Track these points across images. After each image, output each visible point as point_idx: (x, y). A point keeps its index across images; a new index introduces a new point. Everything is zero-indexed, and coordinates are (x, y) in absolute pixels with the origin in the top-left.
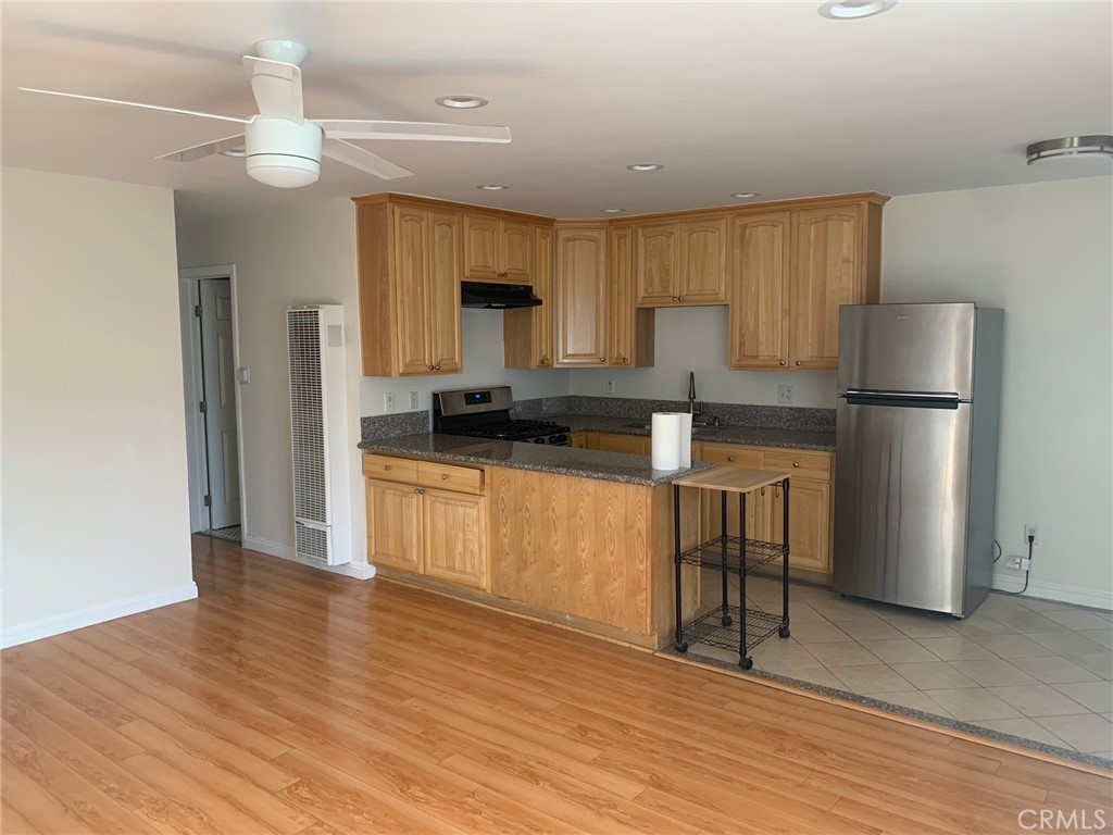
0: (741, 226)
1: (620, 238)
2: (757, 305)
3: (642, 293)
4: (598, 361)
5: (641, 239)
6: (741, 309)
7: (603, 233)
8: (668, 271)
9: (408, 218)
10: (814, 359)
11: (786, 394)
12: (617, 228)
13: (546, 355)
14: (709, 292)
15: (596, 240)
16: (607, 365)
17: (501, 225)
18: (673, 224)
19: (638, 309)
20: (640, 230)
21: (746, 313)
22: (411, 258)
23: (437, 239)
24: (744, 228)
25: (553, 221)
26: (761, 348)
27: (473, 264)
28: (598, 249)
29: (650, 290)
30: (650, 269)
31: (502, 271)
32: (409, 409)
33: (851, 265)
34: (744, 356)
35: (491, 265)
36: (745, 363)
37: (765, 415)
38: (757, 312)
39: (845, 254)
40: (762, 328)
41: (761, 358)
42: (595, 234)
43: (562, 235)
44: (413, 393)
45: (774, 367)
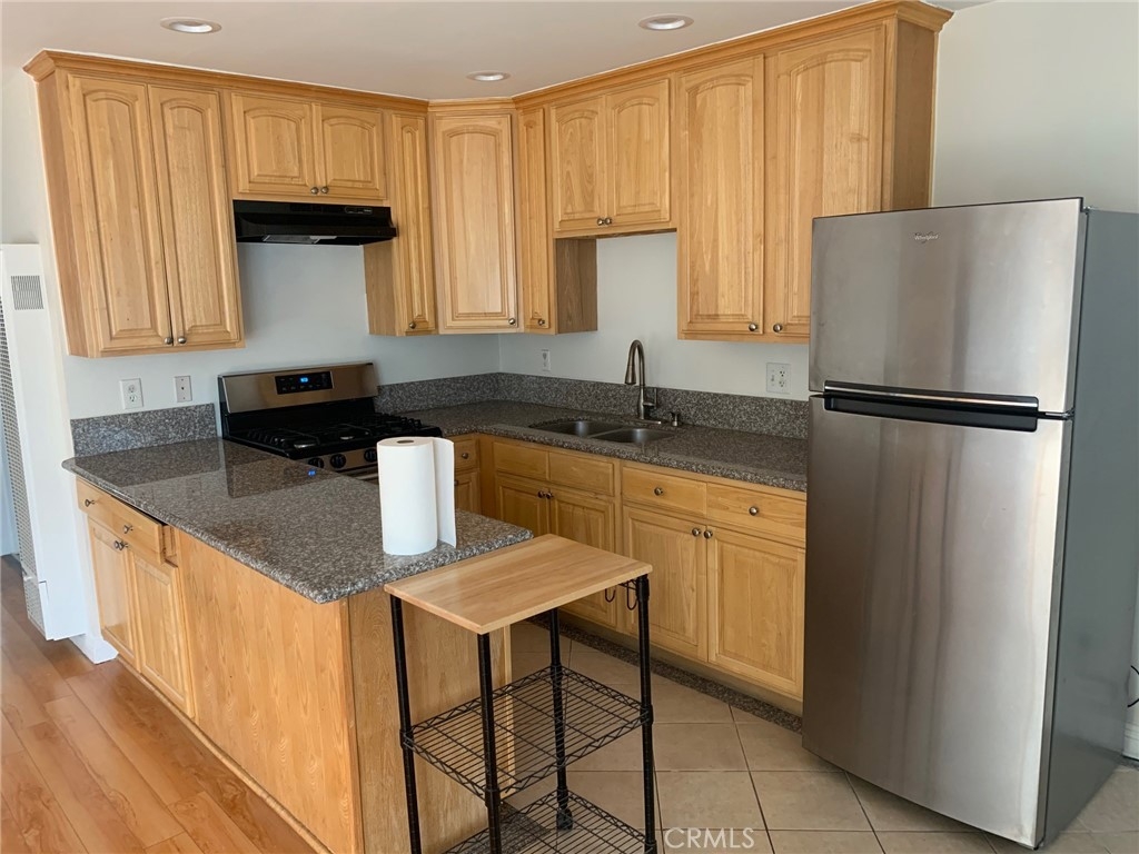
0: (689, 90)
1: (529, 125)
2: (716, 228)
3: (559, 215)
4: (507, 323)
5: (554, 126)
6: (692, 236)
7: (506, 122)
8: (591, 176)
9: (102, 95)
10: (804, 321)
11: (778, 377)
12: (526, 111)
13: (422, 315)
14: (647, 208)
15: (494, 133)
16: (522, 329)
17: (316, 110)
18: (594, 98)
19: (558, 241)
20: (553, 112)
21: (700, 243)
22: (111, 163)
23: (170, 130)
24: (694, 91)
25: (425, 105)
26: (722, 302)
27: (255, 172)
28: (498, 146)
29: (569, 211)
30: (568, 173)
31: (321, 183)
32: (172, 402)
33: (864, 144)
34: (697, 315)
35: (296, 173)
36: (699, 327)
37: (746, 412)
38: (716, 240)
39: (854, 125)
40: (723, 267)
41: (723, 319)
42: (491, 123)
43: (444, 125)
44: (180, 379)
45: (741, 334)
